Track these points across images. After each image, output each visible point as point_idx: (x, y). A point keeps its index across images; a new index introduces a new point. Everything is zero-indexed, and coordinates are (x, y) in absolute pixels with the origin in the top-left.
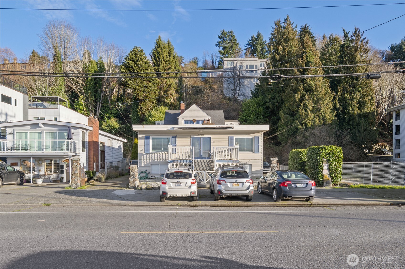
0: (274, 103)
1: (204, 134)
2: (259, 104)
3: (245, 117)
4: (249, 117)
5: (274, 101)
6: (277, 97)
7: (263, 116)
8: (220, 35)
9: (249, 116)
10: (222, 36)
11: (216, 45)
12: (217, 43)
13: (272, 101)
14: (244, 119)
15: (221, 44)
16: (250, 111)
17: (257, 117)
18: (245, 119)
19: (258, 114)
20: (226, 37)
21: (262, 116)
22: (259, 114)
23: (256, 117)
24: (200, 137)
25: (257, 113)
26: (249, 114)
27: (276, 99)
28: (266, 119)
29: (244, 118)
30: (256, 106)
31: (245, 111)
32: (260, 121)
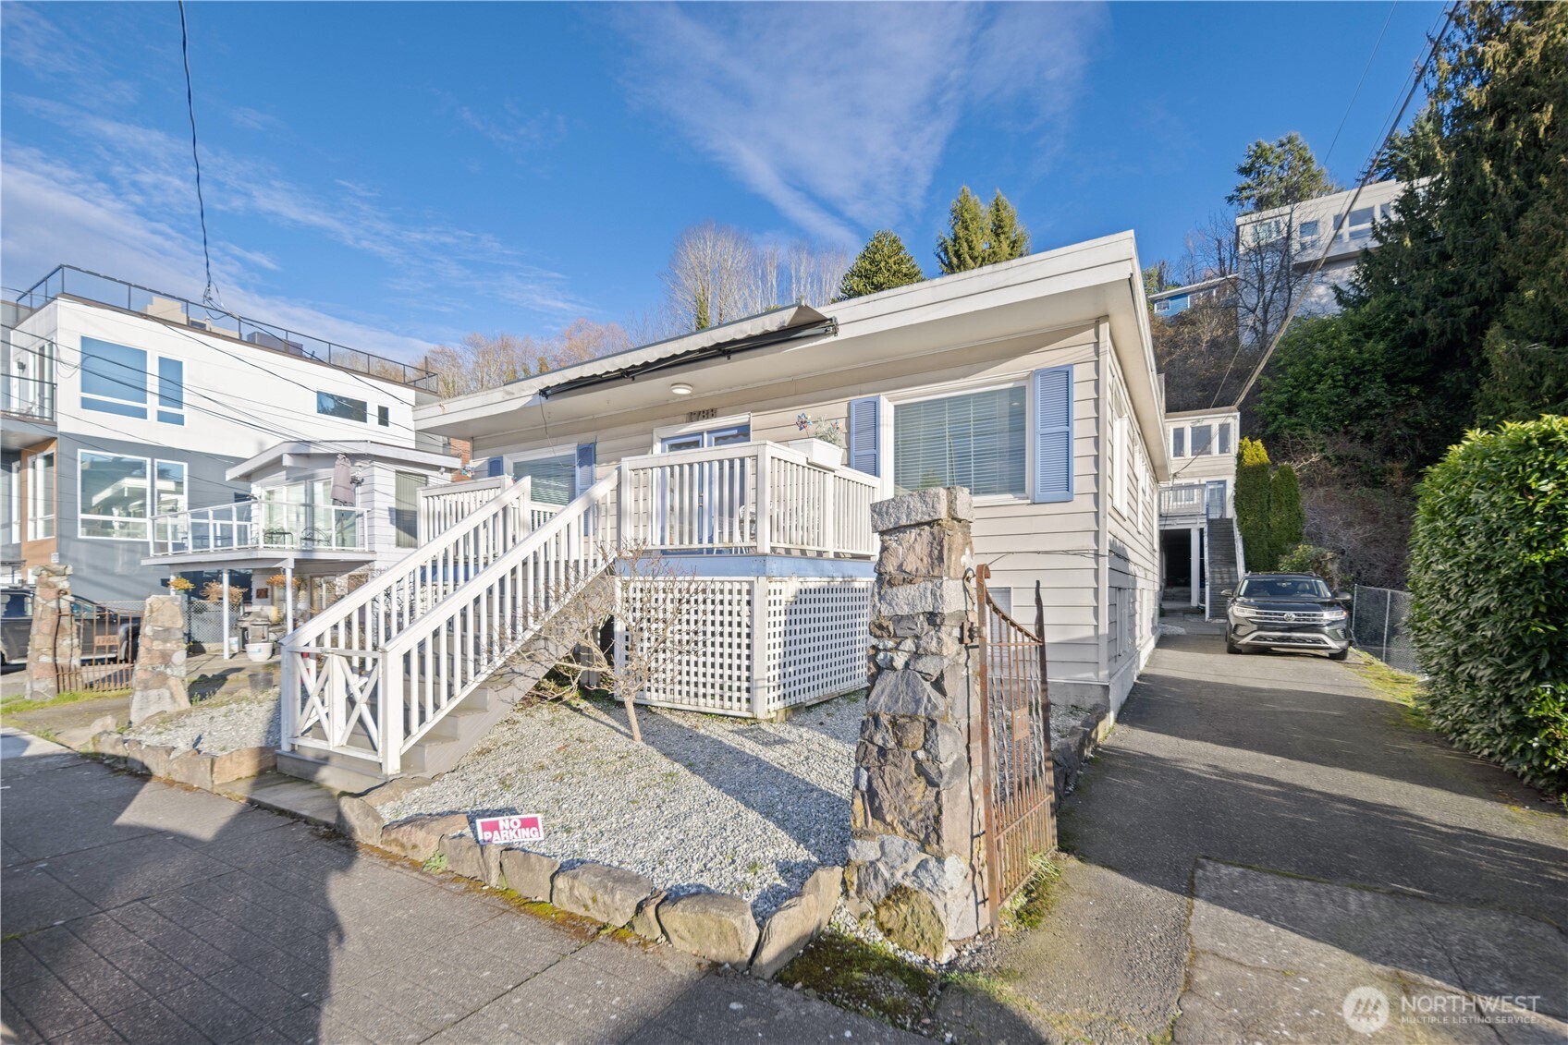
0: (1456, 311)
1: (710, 413)
2: (1367, 330)
3: (1286, 392)
4: (1311, 390)
5: (1454, 300)
6: (1473, 276)
7: (1389, 378)
8: (1245, 162)
9: (1310, 385)
10: (1253, 164)
11: (1230, 199)
12: (1235, 193)
13: (1441, 302)
14: (1280, 405)
15: (1245, 194)
16: (1314, 366)
17: (1352, 385)
18: (1289, 401)
19: (1358, 372)
20: (1269, 164)
21: (1384, 376)
22: (1364, 372)
23: (1346, 386)
24: (701, 433)
25: (1355, 369)
26: (1309, 377)
27: (1466, 289)
28: (1407, 390)
29: (1283, 397)
30: (1345, 337)
31: (1290, 370)
32: (1367, 401)
